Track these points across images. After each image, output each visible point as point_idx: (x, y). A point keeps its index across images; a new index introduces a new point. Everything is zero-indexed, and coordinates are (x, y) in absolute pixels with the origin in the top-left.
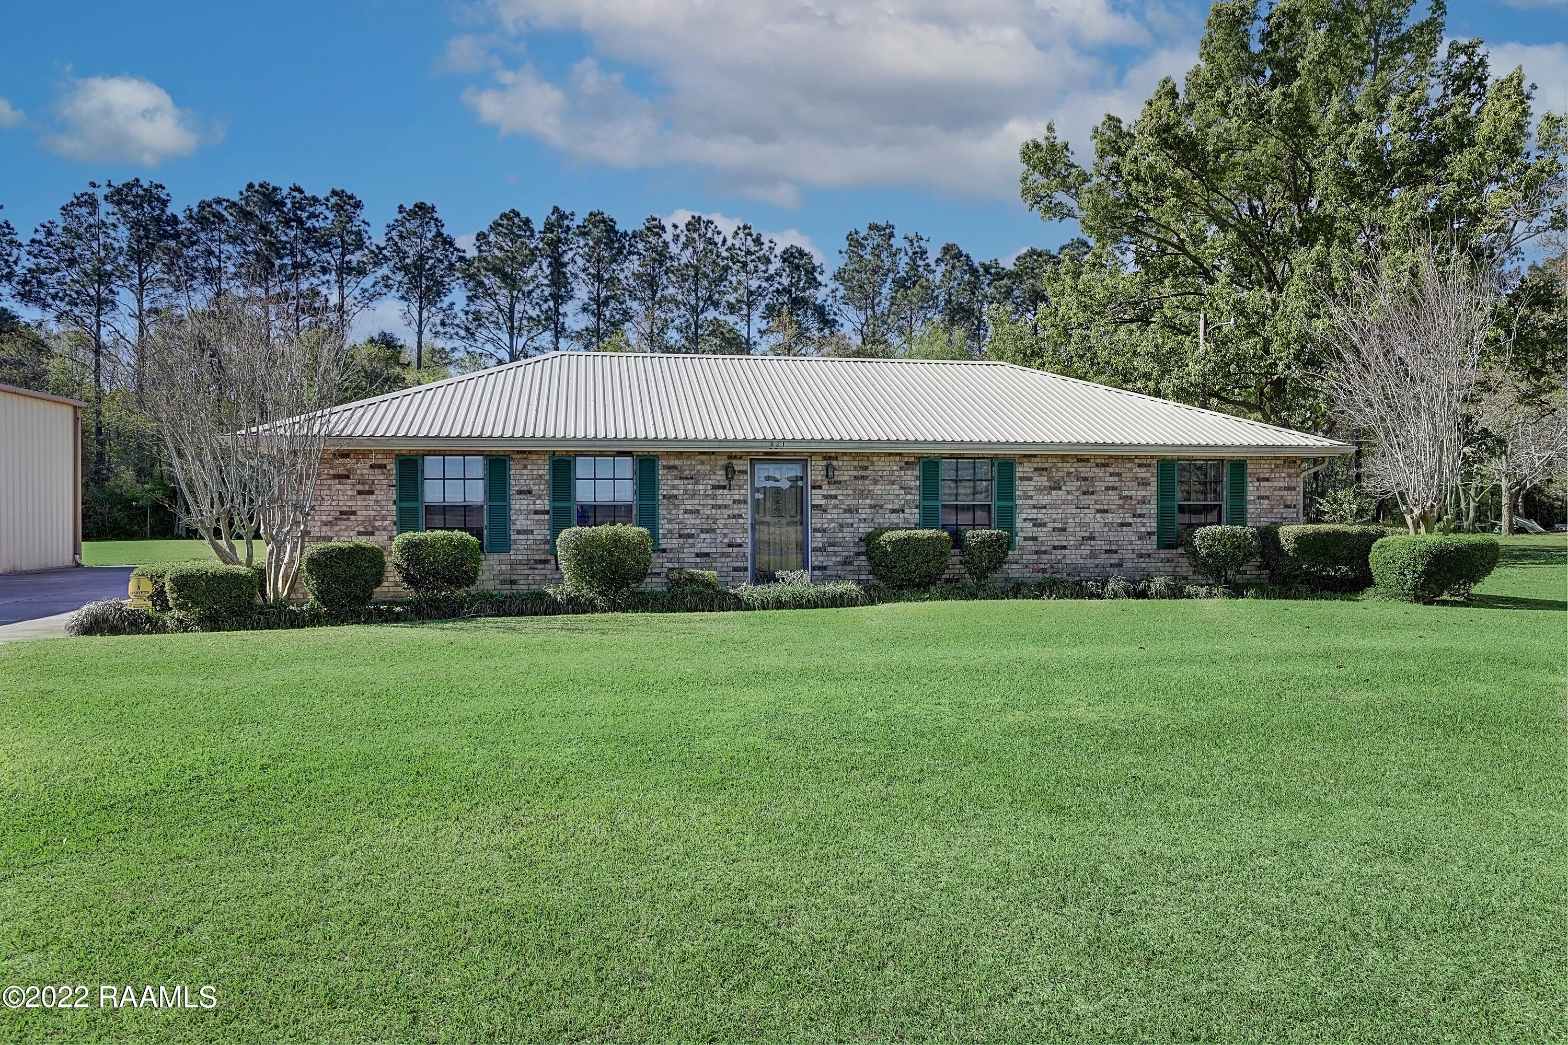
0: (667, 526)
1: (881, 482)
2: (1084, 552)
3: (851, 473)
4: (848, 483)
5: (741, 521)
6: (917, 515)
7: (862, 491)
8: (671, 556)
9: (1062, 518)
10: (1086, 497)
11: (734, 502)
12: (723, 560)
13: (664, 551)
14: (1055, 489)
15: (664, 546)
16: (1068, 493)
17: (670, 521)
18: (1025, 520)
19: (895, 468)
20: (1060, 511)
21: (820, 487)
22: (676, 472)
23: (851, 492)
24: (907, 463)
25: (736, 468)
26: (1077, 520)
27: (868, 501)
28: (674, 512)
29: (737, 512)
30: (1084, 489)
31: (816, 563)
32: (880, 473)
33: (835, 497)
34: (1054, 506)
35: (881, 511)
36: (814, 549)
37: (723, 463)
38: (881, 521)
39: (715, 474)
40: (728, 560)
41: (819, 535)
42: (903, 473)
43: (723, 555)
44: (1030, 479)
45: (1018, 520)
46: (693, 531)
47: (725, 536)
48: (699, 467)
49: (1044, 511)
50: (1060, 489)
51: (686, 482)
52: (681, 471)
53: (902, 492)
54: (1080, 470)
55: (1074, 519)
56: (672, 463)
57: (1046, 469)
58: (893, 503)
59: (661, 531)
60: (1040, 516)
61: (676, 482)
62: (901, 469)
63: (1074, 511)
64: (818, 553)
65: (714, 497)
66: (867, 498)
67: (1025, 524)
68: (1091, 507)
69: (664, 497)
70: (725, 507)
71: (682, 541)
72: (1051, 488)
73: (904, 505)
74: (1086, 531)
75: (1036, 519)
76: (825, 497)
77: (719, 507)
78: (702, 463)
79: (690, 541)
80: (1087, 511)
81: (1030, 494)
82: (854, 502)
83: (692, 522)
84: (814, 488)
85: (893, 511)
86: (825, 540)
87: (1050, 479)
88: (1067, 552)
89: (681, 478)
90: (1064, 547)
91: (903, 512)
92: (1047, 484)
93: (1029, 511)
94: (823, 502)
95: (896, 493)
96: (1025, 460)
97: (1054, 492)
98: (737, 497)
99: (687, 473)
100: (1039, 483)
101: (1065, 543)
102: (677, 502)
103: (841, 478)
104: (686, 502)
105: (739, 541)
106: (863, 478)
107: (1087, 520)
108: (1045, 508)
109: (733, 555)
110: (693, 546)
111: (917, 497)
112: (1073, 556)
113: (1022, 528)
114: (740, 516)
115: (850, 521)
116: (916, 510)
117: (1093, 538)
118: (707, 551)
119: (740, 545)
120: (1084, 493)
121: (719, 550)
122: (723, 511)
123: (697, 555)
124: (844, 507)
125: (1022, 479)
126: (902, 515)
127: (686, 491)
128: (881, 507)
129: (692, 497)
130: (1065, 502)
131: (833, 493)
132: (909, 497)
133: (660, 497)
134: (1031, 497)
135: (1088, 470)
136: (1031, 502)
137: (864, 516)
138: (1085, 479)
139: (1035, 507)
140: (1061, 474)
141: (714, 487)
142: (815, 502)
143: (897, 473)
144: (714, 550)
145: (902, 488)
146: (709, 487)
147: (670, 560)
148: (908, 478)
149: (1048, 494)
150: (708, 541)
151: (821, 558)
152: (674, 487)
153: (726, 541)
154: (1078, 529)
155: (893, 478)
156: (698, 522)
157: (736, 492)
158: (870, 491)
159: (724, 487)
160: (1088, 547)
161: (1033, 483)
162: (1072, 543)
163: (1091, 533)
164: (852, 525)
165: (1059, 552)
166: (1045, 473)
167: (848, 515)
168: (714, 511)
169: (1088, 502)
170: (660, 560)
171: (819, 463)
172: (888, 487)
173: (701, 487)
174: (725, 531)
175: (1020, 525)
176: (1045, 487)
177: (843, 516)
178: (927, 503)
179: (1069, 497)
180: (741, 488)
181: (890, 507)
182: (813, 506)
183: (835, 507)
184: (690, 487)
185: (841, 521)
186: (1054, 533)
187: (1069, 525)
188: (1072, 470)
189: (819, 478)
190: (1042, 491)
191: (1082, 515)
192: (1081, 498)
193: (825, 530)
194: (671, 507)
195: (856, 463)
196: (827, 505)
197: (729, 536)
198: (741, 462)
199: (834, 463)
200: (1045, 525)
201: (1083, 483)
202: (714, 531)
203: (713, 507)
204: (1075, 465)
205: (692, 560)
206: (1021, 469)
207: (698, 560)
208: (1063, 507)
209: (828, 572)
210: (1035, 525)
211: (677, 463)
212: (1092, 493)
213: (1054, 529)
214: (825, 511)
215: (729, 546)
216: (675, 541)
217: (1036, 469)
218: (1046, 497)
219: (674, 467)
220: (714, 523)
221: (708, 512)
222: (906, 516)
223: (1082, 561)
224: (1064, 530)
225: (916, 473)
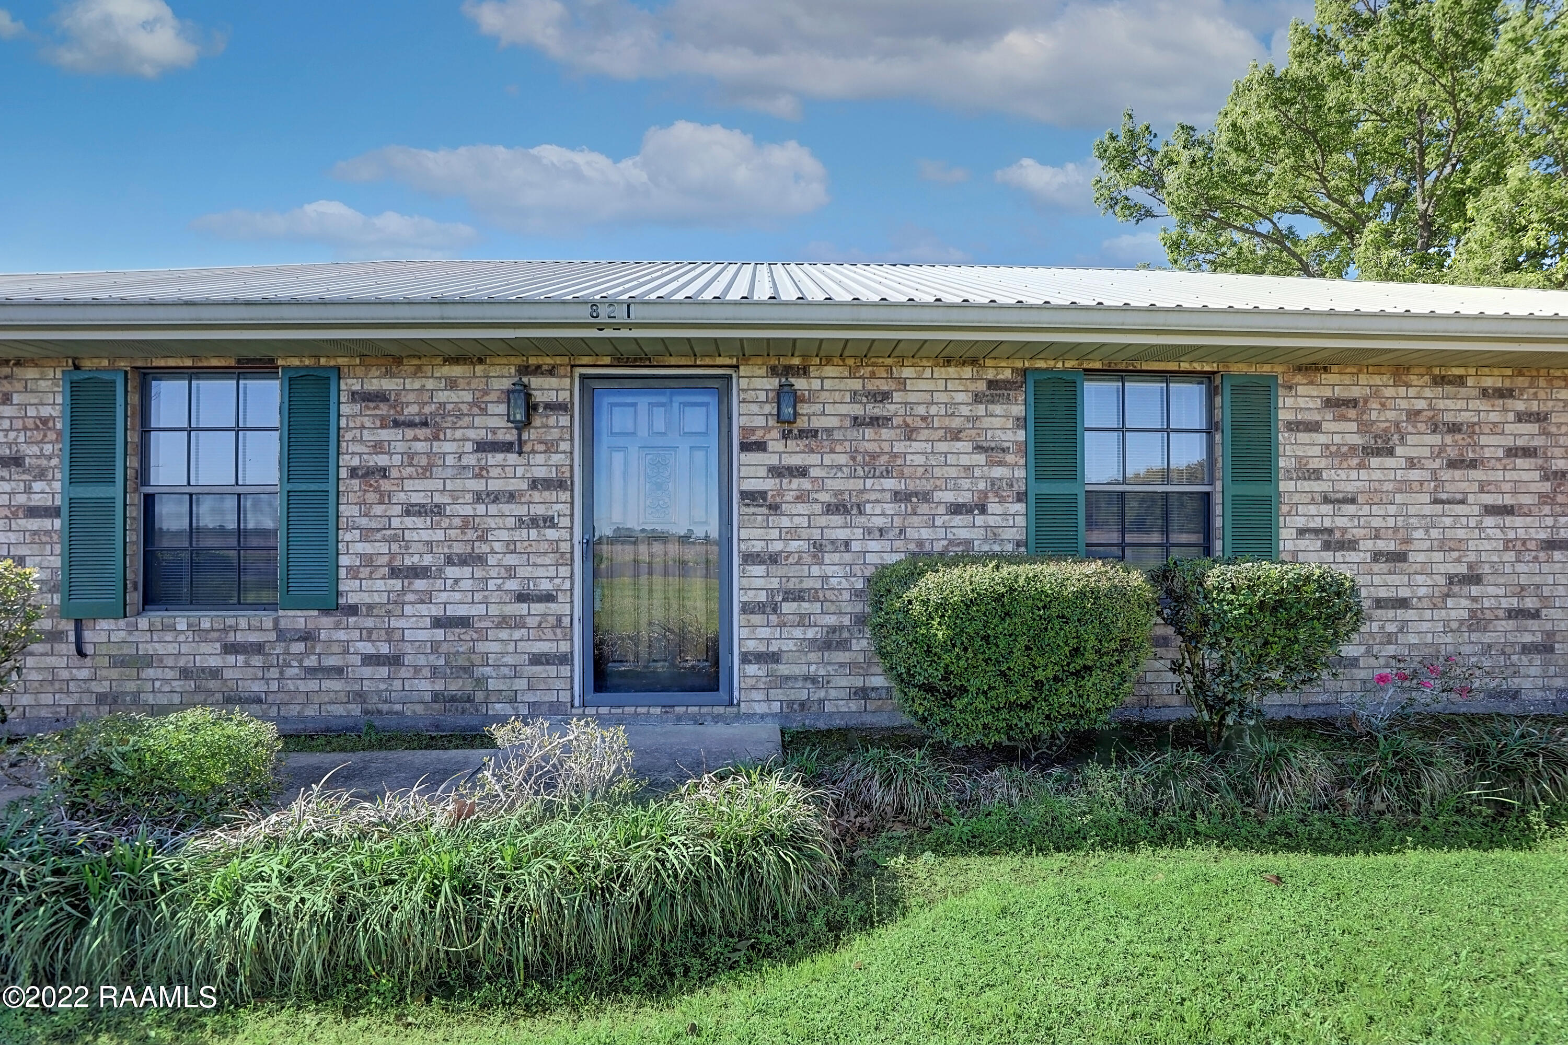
0: (360, 548)
1: (924, 434)
2: (1454, 614)
3: (844, 409)
4: (837, 435)
5: (551, 534)
6: (1021, 521)
7: (874, 456)
8: (369, 623)
9: (1396, 529)
10: (1458, 474)
11: (534, 484)
12: (504, 634)
13: (353, 610)
14: (1378, 452)
15: (353, 599)
16: (1412, 463)
17: (366, 535)
18: (1302, 532)
19: (961, 397)
20: (1392, 509)
21: (760, 446)
22: (384, 409)
23: (843, 459)
24: (991, 384)
25: (539, 397)
26: (1434, 533)
27: (890, 484)
28: (378, 510)
29: (540, 510)
30: (1453, 453)
31: (751, 646)
32: (921, 410)
33: (802, 472)
34: (1375, 496)
35: (924, 508)
36: (747, 608)
37: (506, 384)
38: (925, 534)
39: (484, 412)
40: (517, 635)
41: (759, 570)
42: (981, 409)
43: (504, 622)
44: (1313, 427)
45: (1284, 533)
46: (427, 560)
47: (511, 573)
48: (442, 396)
49: (1350, 509)
50: (1391, 452)
51: (410, 433)
52: (397, 405)
53: (981, 459)
54: (1441, 404)
55: (1427, 529)
56: (375, 384)
57: (1352, 403)
58: (957, 489)
59: (344, 560)
60: (1341, 522)
61: (385, 435)
62: (978, 398)
63: (1427, 510)
64: (757, 619)
65: (481, 473)
66: (887, 474)
67: (1302, 544)
68: (1471, 499)
69: (353, 473)
70: (512, 497)
71: (397, 584)
72: (1370, 451)
73: (985, 494)
74: (1458, 561)
75: (1330, 531)
76: (776, 472)
77: (495, 497)
78: (452, 384)
79: (420, 584)
80: (1459, 509)
81: (1314, 464)
82: (854, 484)
83: (426, 535)
84: (746, 447)
85: (956, 509)
86: (775, 583)
87: (1364, 427)
88: (1410, 614)
89: (397, 424)
90: (1403, 603)
91: (983, 510)
92: (1356, 440)
93: (1312, 509)
94: (769, 484)
95: (965, 460)
96: (1299, 378)
97: (1375, 462)
98: (540, 473)
99: (413, 409)
100: (1337, 439)
101: (1404, 593)
102: (385, 485)
103: (816, 423)
104: (409, 485)
105: (545, 586)
106: (875, 422)
107: (1461, 534)
108: (1353, 501)
109: (532, 622)
110: (426, 598)
111: (1020, 473)
112: (1425, 626)
113: (1295, 553)
114: (549, 521)
115: (842, 534)
116: (1020, 507)
117: (1473, 579)
118: (462, 611)
119: (549, 598)
120: (1453, 464)
121: (494, 610)
122: (506, 508)
123: (437, 623)
124: (825, 497)
125: (1295, 426)
126: (980, 520)
127: (411, 456)
128: (925, 497)
129: (426, 472)
130: (1404, 487)
131: (796, 460)
132: (997, 472)
133: (343, 473)
134: (1316, 475)
135: (1461, 404)
136: (1317, 486)
137: (879, 522)
138: (1454, 428)
139: (1326, 500)
140: (1391, 415)
141: (482, 447)
142: (749, 485)
143: (965, 410)
144: (480, 610)
145: (979, 449)
146: (469, 447)
147: (368, 635)
148: (997, 422)
149: (1361, 466)
150: (466, 585)
151: (764, 632)
152: (378, 447)
153: (512, 585)
154: (1438, 556)
155: (956, 423)
156: (439, 535)
157: (540, 459)
158: (895, 456)
159: (507, 447)
160: (1465, 603)
161: (1322, 438)
162: (1422, 591)
163: (1471, 566)
164: (847, 544)
165: (1391, 613)
166: (1352, 413)
167: (837, 520)
168: (481, 509)
169: (1463, 486)
170: (342, 635)
171: (758, 383)
172: (942, 447)
173: (448, 447)
174: (511, 560)
175: (1290, 546)
176: (1352, 448)
177: (823, 521)
178: (1048, 488)
179: (1415, 475)
180: (550, 447)
181: (949, 497)
182: (744, 495)
183: (803, 496)
184: (420, 447)
185: (816, 533)
186: (1376, 568)
187: (1416, 545)
188: (1421, 404)
189: (760, 422)
190: (1344, 456)
191: (1448, 521)
192: (1446, 475)
193: (774, 559)
194: (372, 497)
195: (856, 384)
196: (781, 492)
197: (522, 572)
198: (553, 382)
199: (800, 383)
200: (1351, 545)
201: (1448, 439)
202: (478, 560)
203: (479, 498)
204: (1428, 393)
205: (424, 635)
206: (1289, 402)
207: (439, 634)
208: (1399, 498)
209: (783, 669)
210: (1327, 546)
211: (388, 384)
212: (1473, 464)
213: (1377, 556)
214: (775, 508)
215: (522, 597)
216: (379, 585)
217: (1330, 403)
218: (1354, 475)
219: (380, 397)
220: (482, 539)
221: (468, 510)
222: (992, 521)
223: (1449, 639)
224: (1400, 557)
225: (1018, 410)
